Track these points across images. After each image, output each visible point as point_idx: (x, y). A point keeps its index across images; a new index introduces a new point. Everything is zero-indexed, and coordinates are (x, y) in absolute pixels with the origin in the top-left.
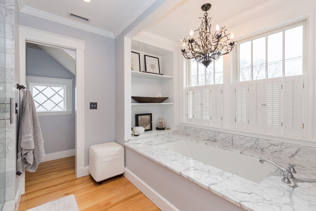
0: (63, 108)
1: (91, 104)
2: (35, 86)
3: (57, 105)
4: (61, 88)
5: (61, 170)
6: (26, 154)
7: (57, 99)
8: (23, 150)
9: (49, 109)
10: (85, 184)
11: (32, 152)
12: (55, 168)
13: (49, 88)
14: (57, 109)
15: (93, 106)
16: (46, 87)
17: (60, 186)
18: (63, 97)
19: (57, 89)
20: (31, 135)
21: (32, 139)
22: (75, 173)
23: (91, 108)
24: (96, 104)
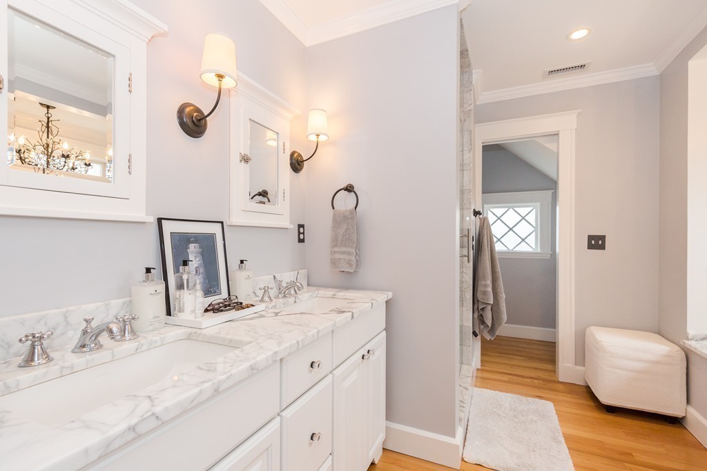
0: (534, 247)
1: (590, 238)
2: (491, 209)
3: (523, 240)
4: (532, 208)
5: (530, 358)
6: (483, 309)
7: (524, 229)
8: (480, 303)
9: (511, 248)
10: (575, 398)
11: (489, 307)
12: (520, 351)
13: (511, 210)
14: (523, 248)
15: (596, 242)
16: (507, 209)
17: (529, 380)
18: (534, 225)
19: (523, 211)
20: (489, 282)
21: (490, 289)
22: (554, 372)
23: (590, 247)
24: (603, 238)
